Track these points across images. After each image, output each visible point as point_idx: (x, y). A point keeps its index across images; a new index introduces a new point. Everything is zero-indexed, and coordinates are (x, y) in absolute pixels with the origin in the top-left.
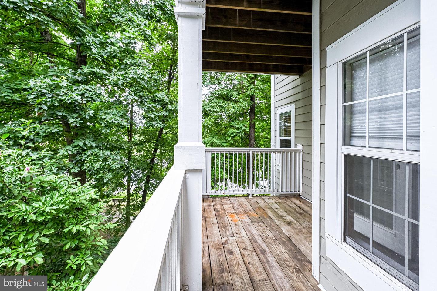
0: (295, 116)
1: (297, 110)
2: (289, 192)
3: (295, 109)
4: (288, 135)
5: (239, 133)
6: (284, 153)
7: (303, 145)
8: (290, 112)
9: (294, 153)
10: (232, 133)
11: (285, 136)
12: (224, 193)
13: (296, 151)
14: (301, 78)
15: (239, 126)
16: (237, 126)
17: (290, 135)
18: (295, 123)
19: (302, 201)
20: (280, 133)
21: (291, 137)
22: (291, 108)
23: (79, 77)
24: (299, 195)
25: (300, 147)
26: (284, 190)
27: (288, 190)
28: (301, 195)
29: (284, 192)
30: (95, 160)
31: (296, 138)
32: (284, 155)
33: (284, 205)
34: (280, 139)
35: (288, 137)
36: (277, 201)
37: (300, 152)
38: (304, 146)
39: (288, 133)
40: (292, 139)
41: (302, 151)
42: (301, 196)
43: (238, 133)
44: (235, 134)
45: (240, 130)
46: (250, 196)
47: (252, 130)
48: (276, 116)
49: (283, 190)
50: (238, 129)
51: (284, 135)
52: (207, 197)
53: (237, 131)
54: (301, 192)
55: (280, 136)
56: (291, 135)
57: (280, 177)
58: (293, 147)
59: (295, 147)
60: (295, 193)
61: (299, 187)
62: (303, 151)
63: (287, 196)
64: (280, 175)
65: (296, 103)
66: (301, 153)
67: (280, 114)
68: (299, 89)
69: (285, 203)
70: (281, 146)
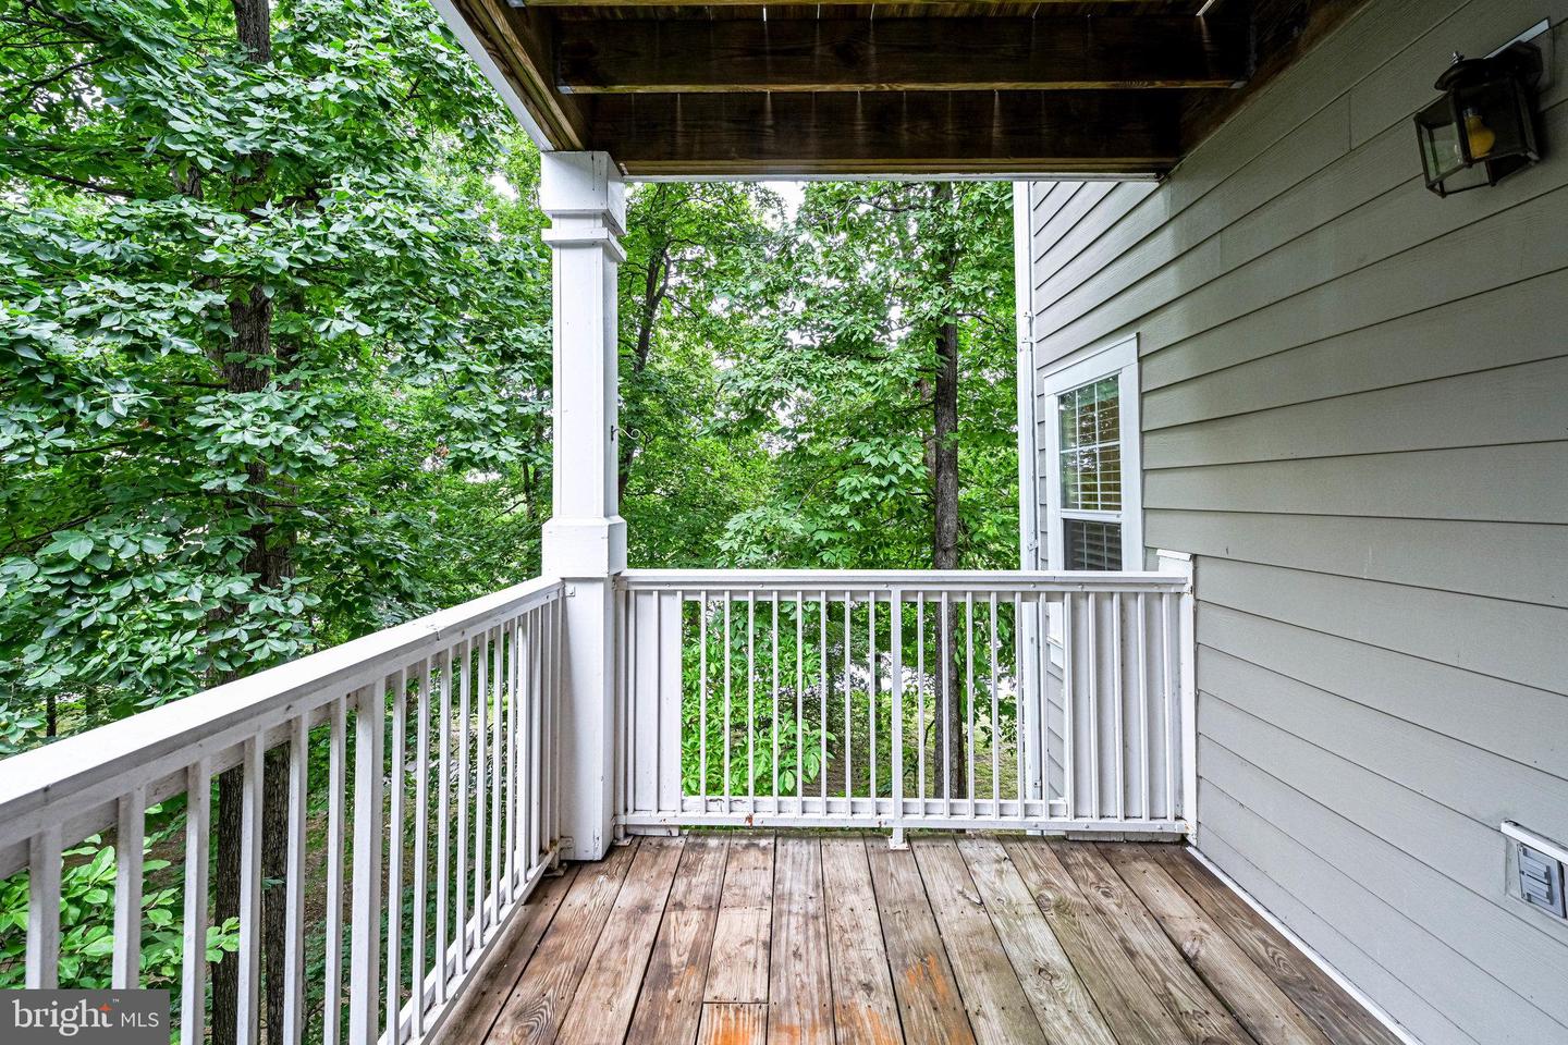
0: (1142, 395)
1: (1151, 366)
2: (1116, 824)
3: (1140, 360)
4: (1104, 498)
5: (886, 489)
6: (1082, 603)
7: (1194, 557)
8: (1112, 381)
9: (1141, 598)
10: (855, 491)
11: (1090, 501)
12: (750, 819)
13: (1155, 592)
14: (1167, 189)
15: (884, 462)
16: (874, 461)
17: (1113, 501)
18: (1143, 434)
19: (1205, 893)
20: (1064, 487)
21: (1119, 508)
22: (1120, 357)
23: (108, 248)
24: (1183, 840)
25: (1174, 565)
26: (1090, 806)
27: (1115, 805)
28: (1191, 839)
29: (1090, 822)
30: (160, 621)
31: (1149, 517)
32: (1082, 612)
33: (1090, 927)
34: (1066, 521)
35: (1104, 507)
36: (1047, 884)
37: (1179, 594)
38: (1203, 565)
39: (1104, 488)
40: (1129, 518)
41: (1187, 588)
42: (1189, 849)
43: (881, 488)
44: (866, 495)
45: (889, 477)
46: (896, 842)
47: (946, 478)
48: (1042, 408)
49: (1085, 810)
50: (880, 471)
51: (1086, 498)
52: (663, 832)
53: (876, 481)
54: (1189, 826)
55: (1066, 503)
56: (1118, 498)
57: (1062, 730)
58: (1132, 566)
59: (1145, 569)
60: (1156, 826)
61: (1180, 793)
62: (1194, 589)
63: (1105, 847)
64: (1062, 720)
65: (1143, 328)
66: (1187, 602)
67: (1062, 399)
68: (1163, 248)
69: (1099, 910)
70: (1071, 563)
